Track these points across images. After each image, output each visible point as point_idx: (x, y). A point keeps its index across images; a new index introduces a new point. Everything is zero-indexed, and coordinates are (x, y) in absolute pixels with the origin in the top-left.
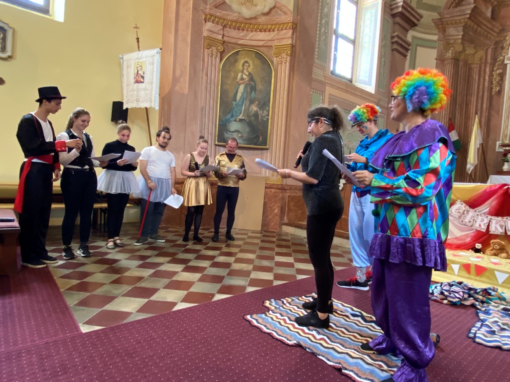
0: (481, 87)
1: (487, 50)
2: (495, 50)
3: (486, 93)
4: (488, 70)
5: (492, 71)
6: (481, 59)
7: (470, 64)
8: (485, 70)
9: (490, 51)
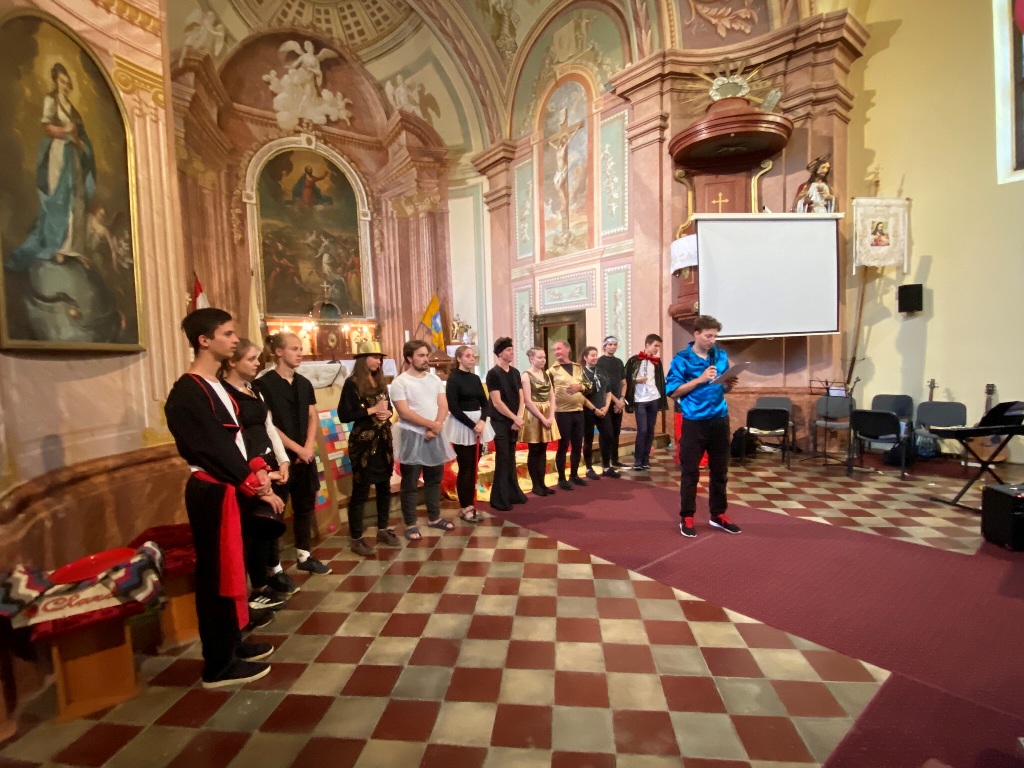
0: (219, 228)
1: (219, 173)
2: (229, 175)
3: (227, 240)
4: (224, 204)
5: (230, 208)
6: (213, 185)
7: (201, 188)
8: (221, 204)
9: (223, 174)
